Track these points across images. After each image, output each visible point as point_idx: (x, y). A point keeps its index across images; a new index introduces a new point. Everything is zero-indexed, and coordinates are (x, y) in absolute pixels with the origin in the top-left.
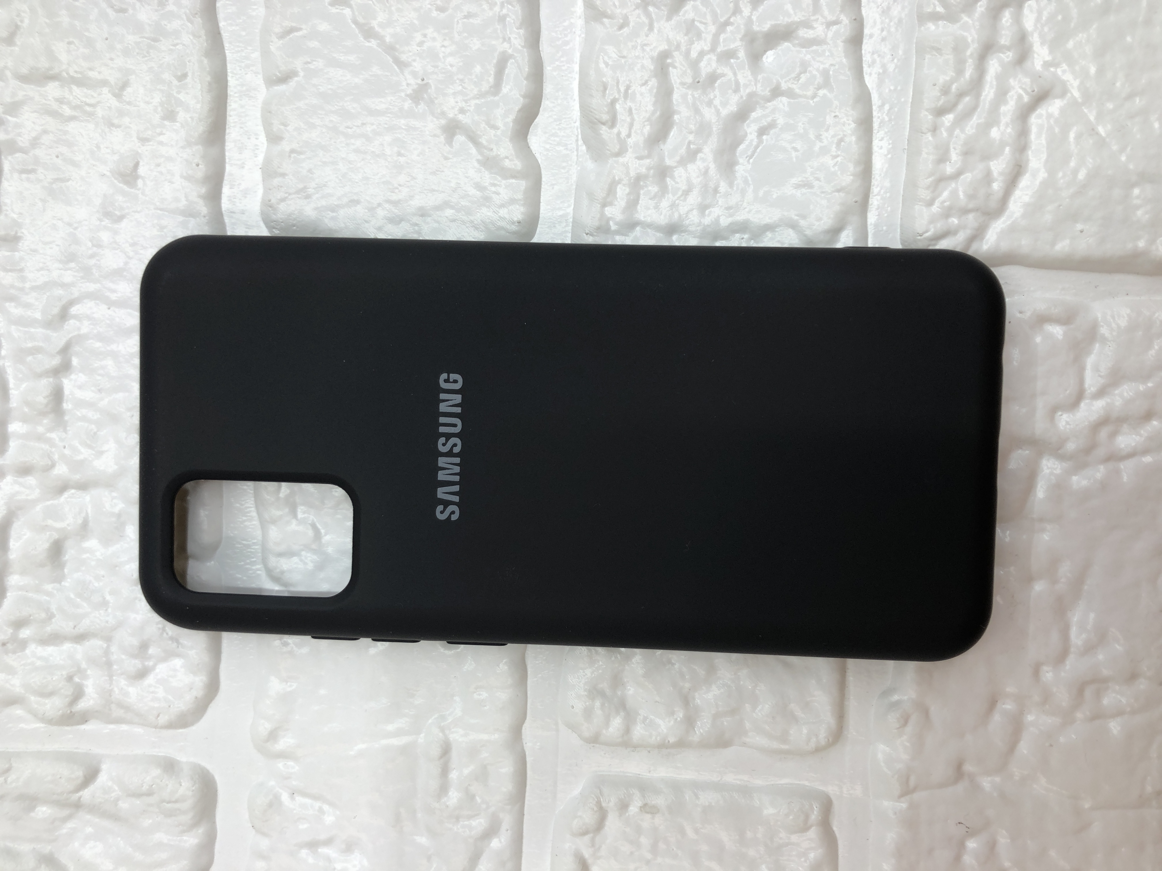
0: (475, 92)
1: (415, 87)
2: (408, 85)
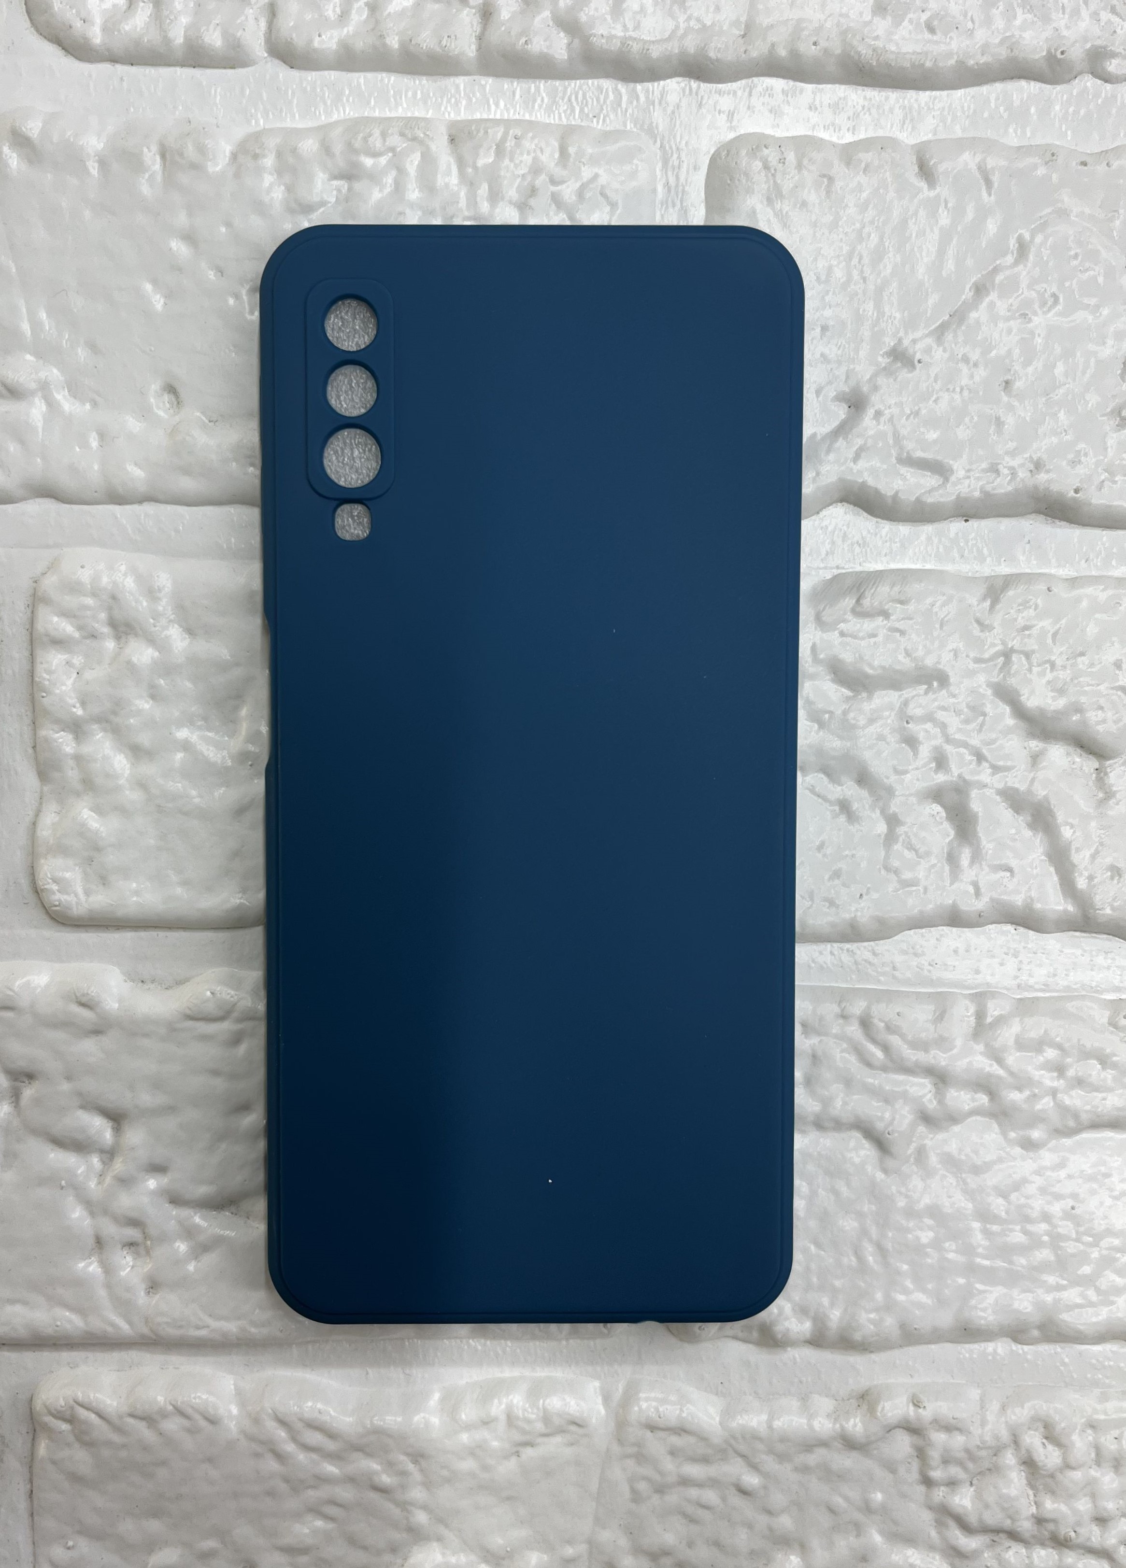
0: (904, 432)
1: (911, 351)
2: (914, 341)
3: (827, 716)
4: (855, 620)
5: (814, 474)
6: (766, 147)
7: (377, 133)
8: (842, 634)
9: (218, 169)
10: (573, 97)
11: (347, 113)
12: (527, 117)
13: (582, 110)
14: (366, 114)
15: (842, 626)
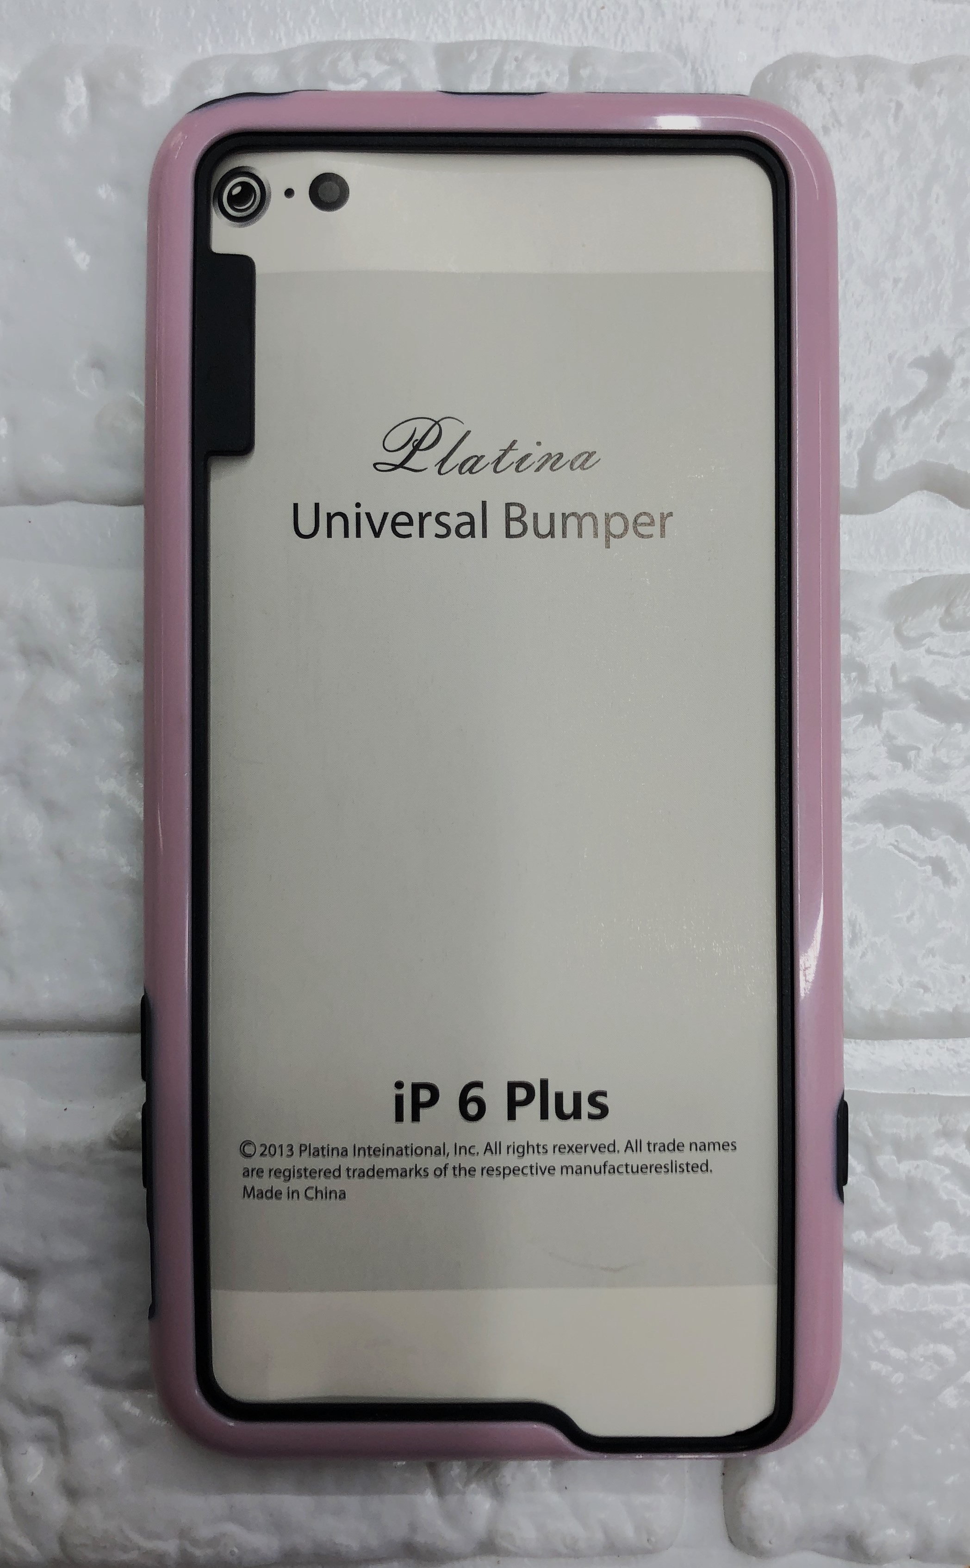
3: (912, 753)
4: (944, 633)
5: (889, 456)
6: (819, 67)
7: (348, 56)
8: (929, 652)
9: (156, 101)
10: (585, 14)
11: (313, 36)
12: (530, 38)
13: (596, 30)
14: (336, 38)
15: (927, 641)
